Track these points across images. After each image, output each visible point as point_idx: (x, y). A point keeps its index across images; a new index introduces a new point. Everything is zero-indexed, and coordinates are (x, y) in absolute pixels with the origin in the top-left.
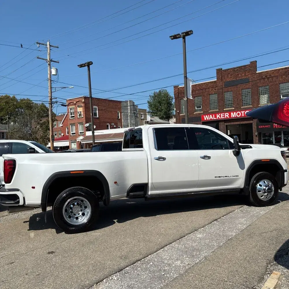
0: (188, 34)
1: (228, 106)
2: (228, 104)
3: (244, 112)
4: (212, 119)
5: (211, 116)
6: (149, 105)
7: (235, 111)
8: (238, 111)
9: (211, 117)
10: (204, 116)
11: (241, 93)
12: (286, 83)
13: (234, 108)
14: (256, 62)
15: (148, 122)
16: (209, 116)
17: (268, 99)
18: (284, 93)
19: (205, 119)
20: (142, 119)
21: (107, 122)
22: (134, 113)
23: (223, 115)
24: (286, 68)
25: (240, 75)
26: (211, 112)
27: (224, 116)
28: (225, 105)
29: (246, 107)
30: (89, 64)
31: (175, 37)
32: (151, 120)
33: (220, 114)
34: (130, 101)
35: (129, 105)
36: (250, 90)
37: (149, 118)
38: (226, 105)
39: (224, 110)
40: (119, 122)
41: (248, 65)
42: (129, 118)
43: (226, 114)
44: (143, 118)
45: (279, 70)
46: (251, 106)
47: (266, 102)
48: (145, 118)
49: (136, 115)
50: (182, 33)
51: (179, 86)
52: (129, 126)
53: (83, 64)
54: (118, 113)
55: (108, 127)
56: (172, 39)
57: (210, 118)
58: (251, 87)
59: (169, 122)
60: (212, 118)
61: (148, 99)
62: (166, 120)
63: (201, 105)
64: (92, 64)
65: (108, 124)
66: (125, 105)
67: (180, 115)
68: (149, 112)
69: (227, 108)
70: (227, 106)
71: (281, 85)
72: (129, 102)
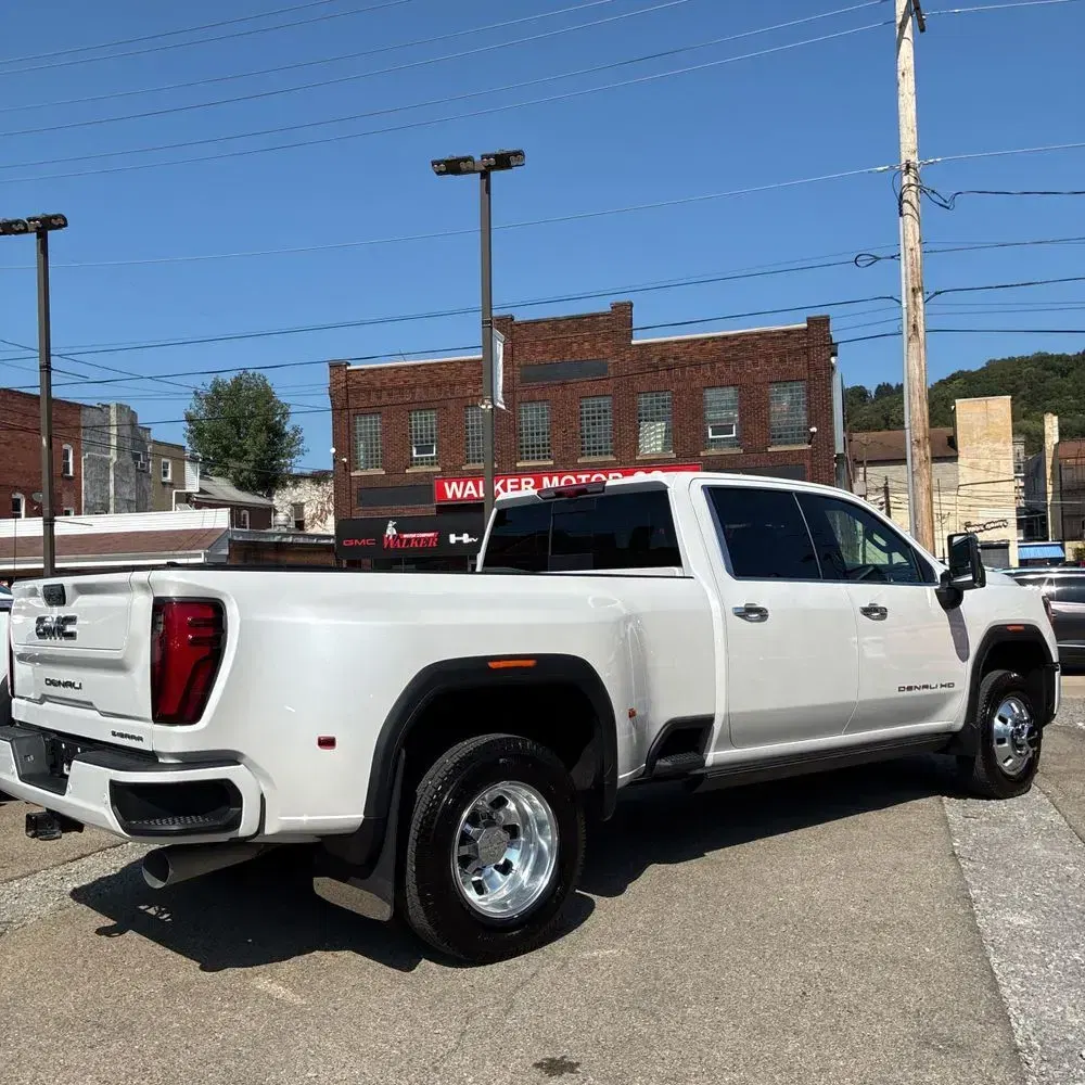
0: (503, 161)
1: (533, 452)
2: (533, 446)
3: (588, 476)
4: (476, 496)
5: (470, 484)
6: (191, 431)
7: (555, 474)
8: (568, 473)
9: (470, 489)
10: (446, 485)
11: (577, 408)
12: (726, 389)
13: (551, 463)
14: (631, 305)
15: (189, 495)
16: (462, 484)
17: (666, 437)
18: (717, 421)
19: (450, 495)
20: (164, 483)
21: (17, 489)
22: (136, 457)
23: (512, 484)
24: (726, 338)
25: (575, 347)
26: (469, 471)
27: (517, 486)
28: (522, 447)
29: (593, 459)
30: (45, 226)
31: (453, 167)
32: (202, 491)
33: (501, 482)
34: (120, 408)
35: (114, 421)
36: (608, 400)
37: (193, 483)
38: (525, 449)
39: (518, 465)
40: (68, 490)
41: (603, 315)
42: (112, 477)
43: (523, 480)
44: (169, 478)
45: (705, 341)
46: (611, 458)
47: (659, 449)
48: (180, 479)
49: (142, 465)
50: (483, 157)
51: (349, 365)
52: (112, 509)
53: (17, 222)
54: (67, 452)
55: (19, 510)
56: (439, 173)
57: (467, 492)
58: (611, 392)
59: (272, 500)
60: (474, 492)
61: (187, 405)
62: (259, 495)
63: (432, 442)
64: (65, 225)
65: (18, 495)
66: (97, 418)
67: (352, 474)
68: (194, 460)
69: (528, 458)
70: (527, 452)
71: (710, 395)
72: (113, 413)
